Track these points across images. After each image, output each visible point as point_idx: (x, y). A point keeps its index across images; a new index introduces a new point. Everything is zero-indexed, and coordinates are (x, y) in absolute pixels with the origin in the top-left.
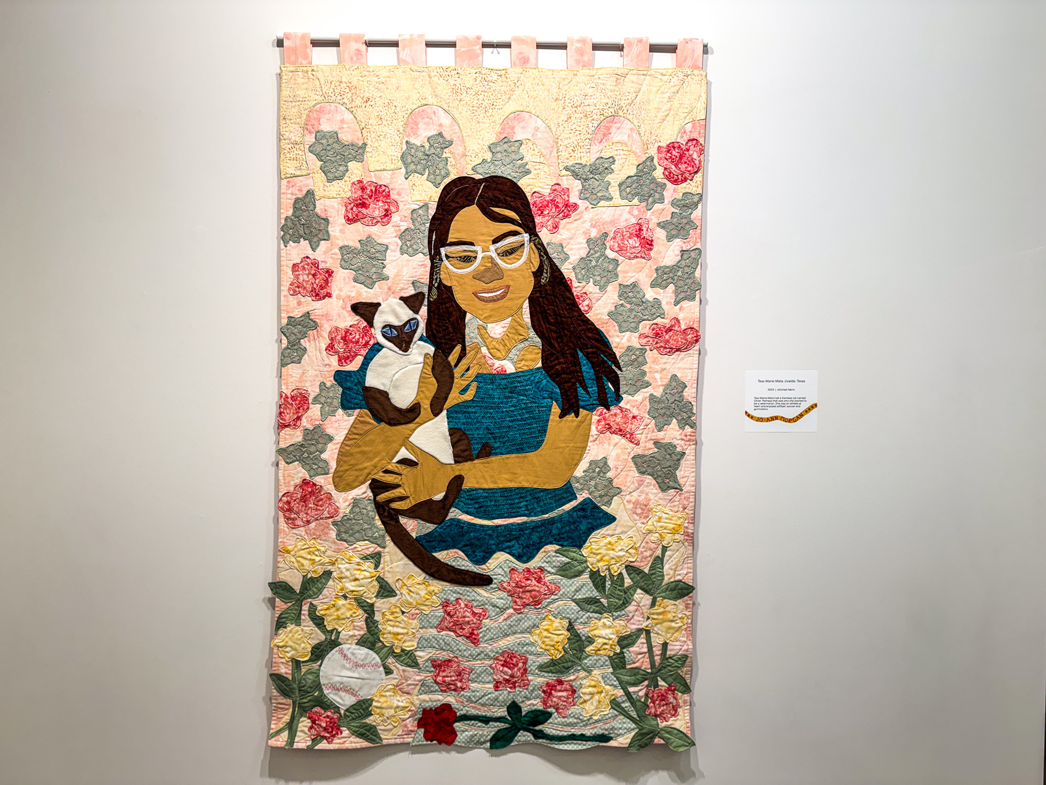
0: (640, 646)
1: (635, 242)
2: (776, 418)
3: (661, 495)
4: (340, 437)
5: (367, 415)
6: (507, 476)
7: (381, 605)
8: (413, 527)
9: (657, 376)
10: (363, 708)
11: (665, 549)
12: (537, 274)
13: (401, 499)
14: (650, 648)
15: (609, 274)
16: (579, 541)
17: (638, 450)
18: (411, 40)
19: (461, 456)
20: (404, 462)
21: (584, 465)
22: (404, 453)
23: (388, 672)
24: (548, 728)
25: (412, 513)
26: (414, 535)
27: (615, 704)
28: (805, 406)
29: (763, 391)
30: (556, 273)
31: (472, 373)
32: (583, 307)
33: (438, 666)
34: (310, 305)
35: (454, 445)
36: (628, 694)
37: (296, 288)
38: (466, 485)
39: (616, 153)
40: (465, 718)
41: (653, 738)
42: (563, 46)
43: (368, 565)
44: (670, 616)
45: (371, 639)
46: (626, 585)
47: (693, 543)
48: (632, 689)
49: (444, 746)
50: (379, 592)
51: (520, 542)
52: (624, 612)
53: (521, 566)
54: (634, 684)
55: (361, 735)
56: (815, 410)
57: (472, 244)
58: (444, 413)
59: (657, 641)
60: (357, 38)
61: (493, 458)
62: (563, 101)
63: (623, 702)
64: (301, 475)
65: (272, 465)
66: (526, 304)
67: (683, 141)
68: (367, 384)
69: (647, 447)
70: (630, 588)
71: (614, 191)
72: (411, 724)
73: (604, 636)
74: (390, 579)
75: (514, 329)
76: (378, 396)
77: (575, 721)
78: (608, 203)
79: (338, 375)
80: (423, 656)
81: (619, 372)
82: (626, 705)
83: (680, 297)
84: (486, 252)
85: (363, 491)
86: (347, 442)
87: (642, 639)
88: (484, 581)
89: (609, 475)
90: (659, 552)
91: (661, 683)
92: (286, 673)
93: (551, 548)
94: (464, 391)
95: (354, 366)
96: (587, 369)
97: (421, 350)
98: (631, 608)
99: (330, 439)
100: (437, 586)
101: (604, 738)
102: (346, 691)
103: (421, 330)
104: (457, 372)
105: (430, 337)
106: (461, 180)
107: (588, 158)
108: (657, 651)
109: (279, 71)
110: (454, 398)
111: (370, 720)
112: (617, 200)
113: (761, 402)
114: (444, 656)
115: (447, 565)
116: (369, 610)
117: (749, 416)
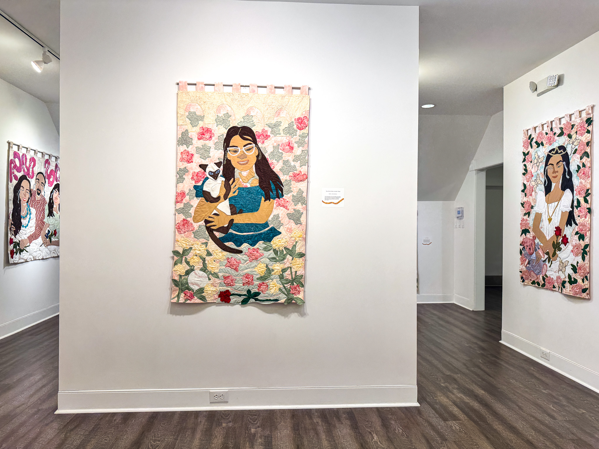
0: (288, 272)
1: (287, 147)
2: (332, 203)
3: (296, 226)
4: (195, 206)
5: (204, 199)
6: (248, 220)
7: (207, 258)
8: (218, 235)
9: (295, 189)
10: (201, 290)
11: (296, 242)
12: (258, 157)
13: (214, 226)
14: (291, 273)
15: (280, 157)
16: (270, 240)
17: (289, 212)
18: (219, 84)
19: (233, 213)
20: (215, 214)
21: (272, 216)
22: (215, 212)
23: (209, 279)
24: (259, 297)
25: (218, 230)
26: (218, 237)
27: (280, 290)
28: (340, 199)
29: (327, 194)
30: (263, 156)
31: (237, 187)
32: (272, 167)
33: (225, 278)
34: (186, 164)
35: (231, 209)
36: (284, 287)
37: (182, 160)
38: (235, 222)
39: (282, 120)
40: (234, 294)
41: (292, 301)
42: (266, 87)
43: (204, 246)
44: (298, 263)
45: (204, 269)
46: (284, 253)
47: (305, 241)
48: (285, 285)
49: (226, 304)
50: (207, 254)
51: (252, 240)
52: (283, 262)
53: (252, 248)
54: (286, 284)
55: (201, 299)
56: (343, 200)
57: (237, 147)
58: (228, 199)
59: (293, 270)
60: (202, 83)
61: (243, 214)
62: (265, 104)
63: (283, 289)
64: (183, 217)
65: (173, 215)
66: (254, 166)
67: (302, 117)
68: (204, 190)
69: (291, 211)
70: (285, 254)
71: (281, 132)
72: (216, 296)
73: (277, 269)
74: (211, 251)
75: (250, 173)
76: (207, 193)
77: (268, 295)
78: (279, 135)
79: (195, 186)
80: (220, 275)
81: (283, 187)
82: (284, 290)
83: (302, 164)
84: (241, 149)
85: (202, 223)
86: (197, 208)
87: (289, 270)
88: (240, 252)
89: (279, 219)
90: (295, 243)
91: (295, 284)
92: (177, 279)
93: (261, 242)
94: (234, 192)
95: (200, 184)
96: (273, 186)
97: (221, 179)
98: (286, 260)
99: (192, 206)
100: (226, 253)
101: (277, 300)
102: (196, 285)
103: (221, 173)
104: (232, 186)
105: (224, 175)
106: (234, 127)
107: (273, 122)
108: (294, 274)
109: (177, 92)
110: (231, 195)
111: (203, 294)
112: (282, 135)
113: (327, 198)
114: (227, 275)
115: (228, 247)
116: (204, 260)
117: (323, 202)
